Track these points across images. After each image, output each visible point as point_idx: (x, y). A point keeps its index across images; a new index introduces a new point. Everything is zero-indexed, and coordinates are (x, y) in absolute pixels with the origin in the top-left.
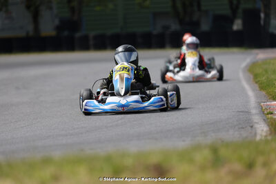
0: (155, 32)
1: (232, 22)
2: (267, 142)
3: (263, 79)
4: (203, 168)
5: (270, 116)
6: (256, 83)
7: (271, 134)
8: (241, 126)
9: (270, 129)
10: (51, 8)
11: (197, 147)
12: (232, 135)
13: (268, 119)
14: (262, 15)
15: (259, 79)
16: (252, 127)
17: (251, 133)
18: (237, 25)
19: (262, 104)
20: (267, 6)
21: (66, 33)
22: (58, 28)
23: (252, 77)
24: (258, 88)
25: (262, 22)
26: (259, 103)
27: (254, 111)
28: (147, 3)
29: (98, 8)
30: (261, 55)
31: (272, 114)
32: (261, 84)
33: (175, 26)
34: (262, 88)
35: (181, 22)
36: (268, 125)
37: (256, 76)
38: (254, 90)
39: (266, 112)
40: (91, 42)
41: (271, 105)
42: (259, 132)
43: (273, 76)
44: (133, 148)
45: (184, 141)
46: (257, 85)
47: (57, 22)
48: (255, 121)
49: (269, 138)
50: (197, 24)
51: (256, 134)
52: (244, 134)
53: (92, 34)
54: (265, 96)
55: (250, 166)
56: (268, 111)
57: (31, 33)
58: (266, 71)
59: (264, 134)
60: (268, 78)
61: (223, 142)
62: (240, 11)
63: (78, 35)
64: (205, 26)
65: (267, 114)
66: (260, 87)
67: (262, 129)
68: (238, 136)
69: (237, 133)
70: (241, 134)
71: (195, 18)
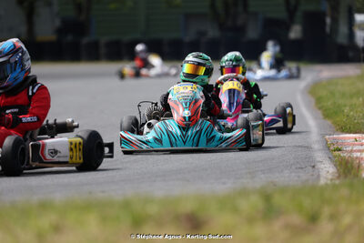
0: (187, 39)
1: (288, 29)
2: (335, 187)
3: (329, 104)
4: (251, 220)
5: (337, 153)
6: (320, 108)
7: (339, 177)
8: (298, 166)
9: (338, 170)
10: (50, 4)
11: (244, 193)
12: (288, 177)
13: (335, 157)
14: (328, 20)
15: (323, 104)
16: (314, 167)
17: (312, 175)
18: (295, 33)
19: (327, 137)
20: (335, 9)
21: (70, 38)
22: (60, 31)
23: (313, 100)
24: (321, 116)
25: (328, 29)
26: (323, 136)
27: (316, 146)
29: (113, 6)
30: (326, 72)
31: (340, 150)
32: (326, 110)
33: (213, 33)
34: (326, 116)
35: (222, 27)
36: (336, 166)
37: (319, 100)
38: (316, 118)
39: (332, 148)
40: (103, 50)
41: (339, 139)
42: (323, 173)
43: (341, 101)
44: (160, 190)
45: (224, 183)
46: (320, 112)
47: (58, 23)
48: (318, 159)
49: (337, 182)
50: (241, 30)
51: (319, 176)
52: (304, 176)
53: (104, 40)
54: (330, 127)
55: (313, 218)
56: (335, 146)
58: (332, 93)
59: (330, 177)
60: (335, 103)
61: (275, 185)
62: (299, 14)
63: (85, 40)
64: (253, 33)
65: (333, 150)
66: (324, 115)
67: (327, 170)
68: (296, 178)
69: (293, 174)
70: (299, 177)
71: (240, 22)
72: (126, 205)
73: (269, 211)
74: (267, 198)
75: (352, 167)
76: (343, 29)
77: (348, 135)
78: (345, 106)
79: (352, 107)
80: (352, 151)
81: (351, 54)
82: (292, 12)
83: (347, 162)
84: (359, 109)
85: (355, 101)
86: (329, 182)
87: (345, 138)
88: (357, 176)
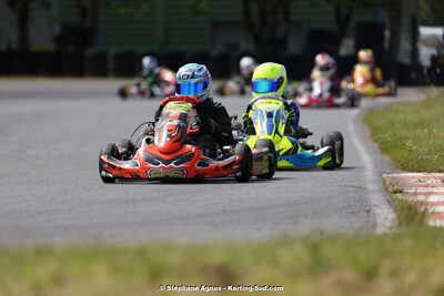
0: (215, 53)
1: (338, 43)
2: (396, 237)
3: (387, 135)
5: (399, 196)
6: (375, 141)
7: (400, 224)
8: (350, 210)
9: (399, 216)
10: (47, 6)
11: (285, 241)
12: (337, 224)
13: (395, 200)
14: (387, 34)
15: (380, 135)
16: (369, 212)
17: (367, 222)
18: (347, 48)
19: (385, 175)
20: (396, 19)
21: (71, 48)
22: (59, 40)
23: (368, 131)
24: (378, 150)
25: (386, 45)
26: (380, 174)
27: (371, 187)
28: (204, 5)
29: (123, 10)
31: (401, 192)
32: (383, 143)
33: (246, 45)
34: (384, 150)
35: (257, 38)
36: (395, 210)
37: (374, 131)
38: (371, 153)
39: (390, 190)
40: (111, 65)
41: (398, 178)
42: (380, 220)
43: (403, 132)
44: (182, 236)
45: (259, 229)
46: (376, 145)
47: (57, 29)
48: (376, 203)
49: (397, 230)
50: (282, 43)
51: (375, 224)
52: (358, 223)
53: (112, 52)
54: (389, 163)
55: (371, 274)
56: (396, 188)
57: (15, 46)
58: (392, 123)
59: (389, 224)
60: (394, 134)
61: (322, 233)
62: (352, 25)
63: (90, 52)
64: (295, 47)
65: (393, 192)
66: (381, 149)
67: (385, 216)
68: (347, 225)
69: (344, 220)
70: (351, 223)
71: (280, 33)
72: (142, 253)
73: (317, 265)
74: (315, 248)
75: (416, 213)
76: (405, 45)
77: (411, 174)
78: (407, 138)
79: (416, 141)
80: (415, 194)
81: (413, 75)
82: (343, 22)
83: (410, 207)
84: (424, 143)
85: (418, 133)
86: (388, 231)
87: (406, 178)
88: (421, 224)
